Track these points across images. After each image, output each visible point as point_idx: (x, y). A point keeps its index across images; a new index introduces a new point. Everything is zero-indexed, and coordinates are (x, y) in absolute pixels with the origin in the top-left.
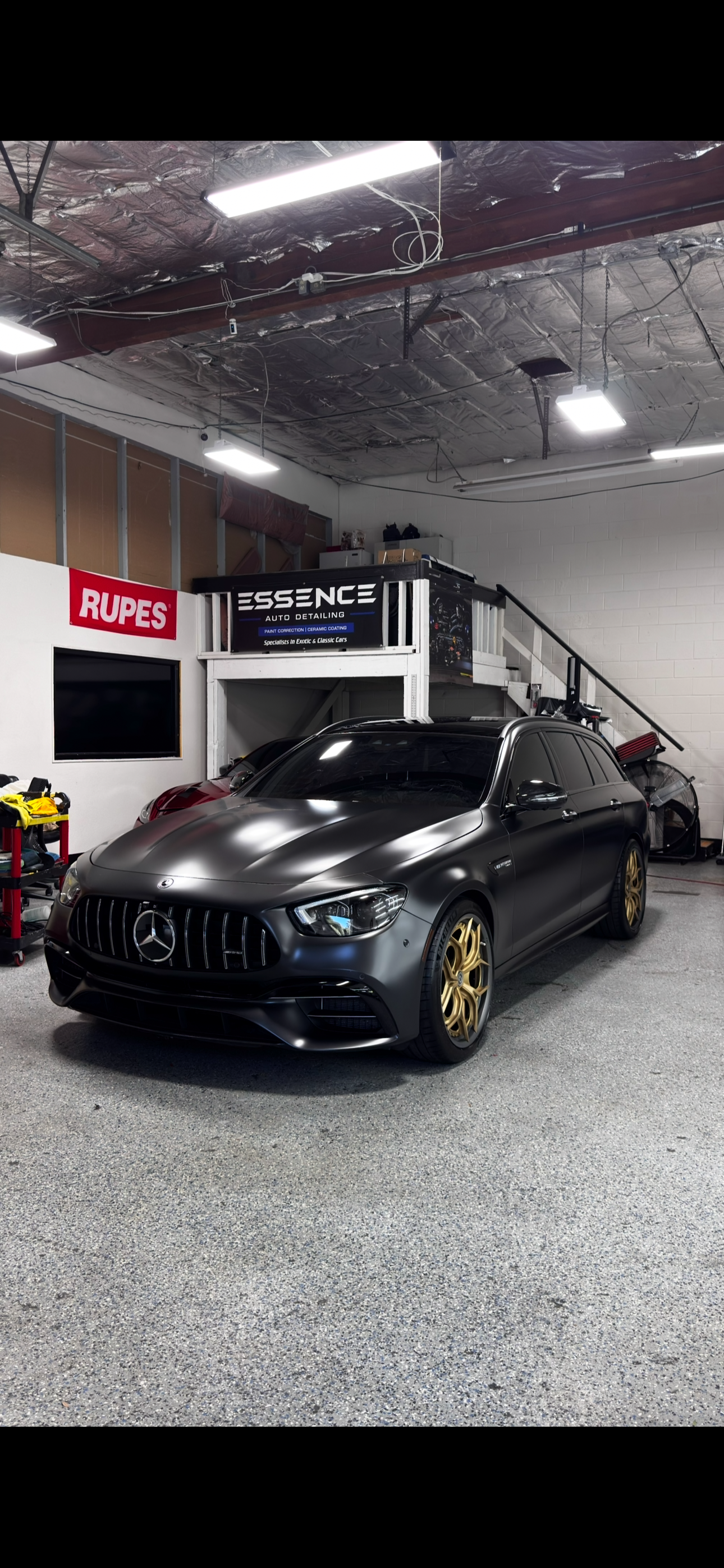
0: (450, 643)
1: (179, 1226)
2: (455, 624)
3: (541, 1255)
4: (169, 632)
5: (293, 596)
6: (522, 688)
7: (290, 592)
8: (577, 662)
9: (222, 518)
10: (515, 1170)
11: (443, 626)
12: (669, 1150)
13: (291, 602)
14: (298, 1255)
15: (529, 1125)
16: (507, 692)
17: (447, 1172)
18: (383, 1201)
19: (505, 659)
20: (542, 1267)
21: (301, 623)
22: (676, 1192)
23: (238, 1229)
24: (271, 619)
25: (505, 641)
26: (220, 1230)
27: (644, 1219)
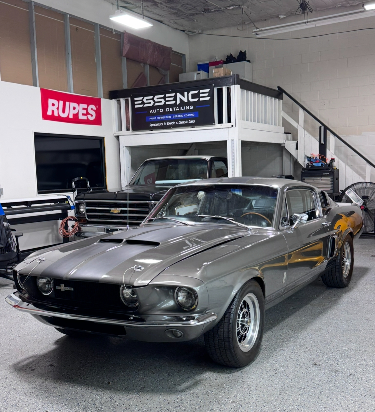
4: (98, 121)
5: (165, 98)
6: (293, 144)
7: (162, 96)
8: (325, 129)
9: (124, 56)
13: (163, 101)
16: (285, 146)
19: (283, 128)
21: (170, 113)
24: (153, 111)
25: (283, 118)
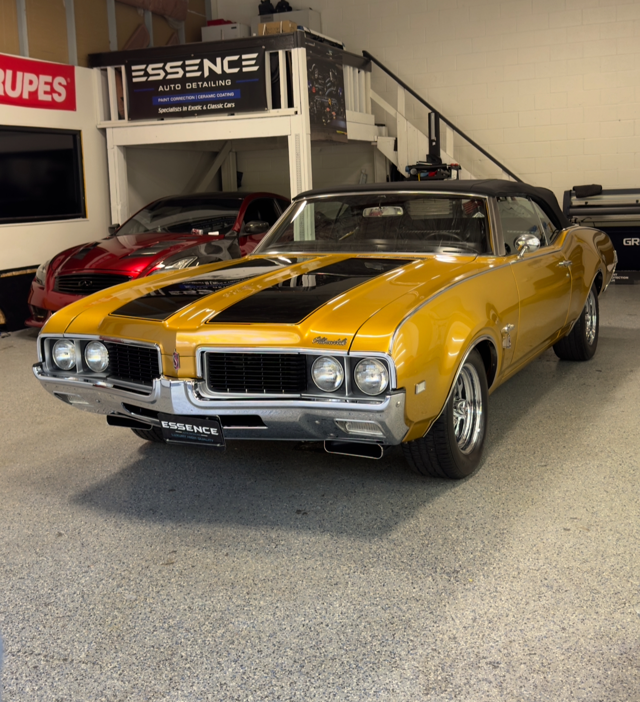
0: (326, 104)
1: (154, 631)
2: (330, 87)
3: (473, 627)
4: (69, 104)
5: (183, 67)
6: (389, 142)
7: (180, 63)
8: (436, 118)
10: (439, 557)
11: (319, 90)
12: (565, 529)
13: (181, 72)
14: (265, 646)
15: (444, 517)
16: (376, 146)
17: (381, 563)
18: (331, 593)
19: (373, 117)
20: (477, 637)
21: (192, 92)
22: (577, 564)
23: (208, 628)
24: (164, 88)
25: (372, 101)
26: (192, 631)
27: (555, 588)
